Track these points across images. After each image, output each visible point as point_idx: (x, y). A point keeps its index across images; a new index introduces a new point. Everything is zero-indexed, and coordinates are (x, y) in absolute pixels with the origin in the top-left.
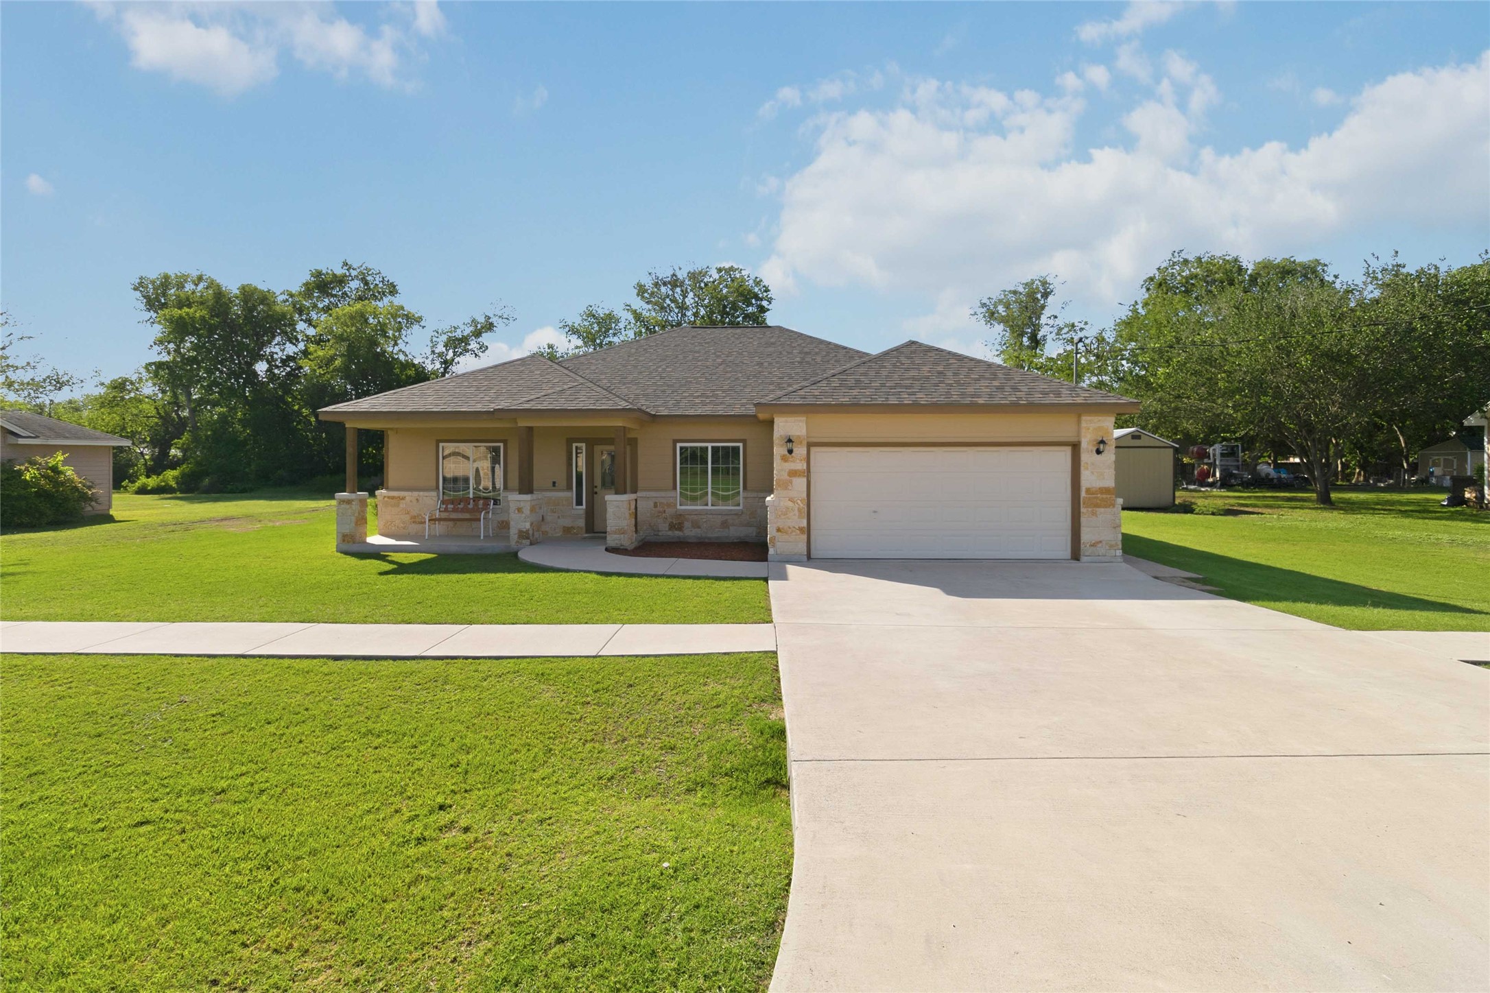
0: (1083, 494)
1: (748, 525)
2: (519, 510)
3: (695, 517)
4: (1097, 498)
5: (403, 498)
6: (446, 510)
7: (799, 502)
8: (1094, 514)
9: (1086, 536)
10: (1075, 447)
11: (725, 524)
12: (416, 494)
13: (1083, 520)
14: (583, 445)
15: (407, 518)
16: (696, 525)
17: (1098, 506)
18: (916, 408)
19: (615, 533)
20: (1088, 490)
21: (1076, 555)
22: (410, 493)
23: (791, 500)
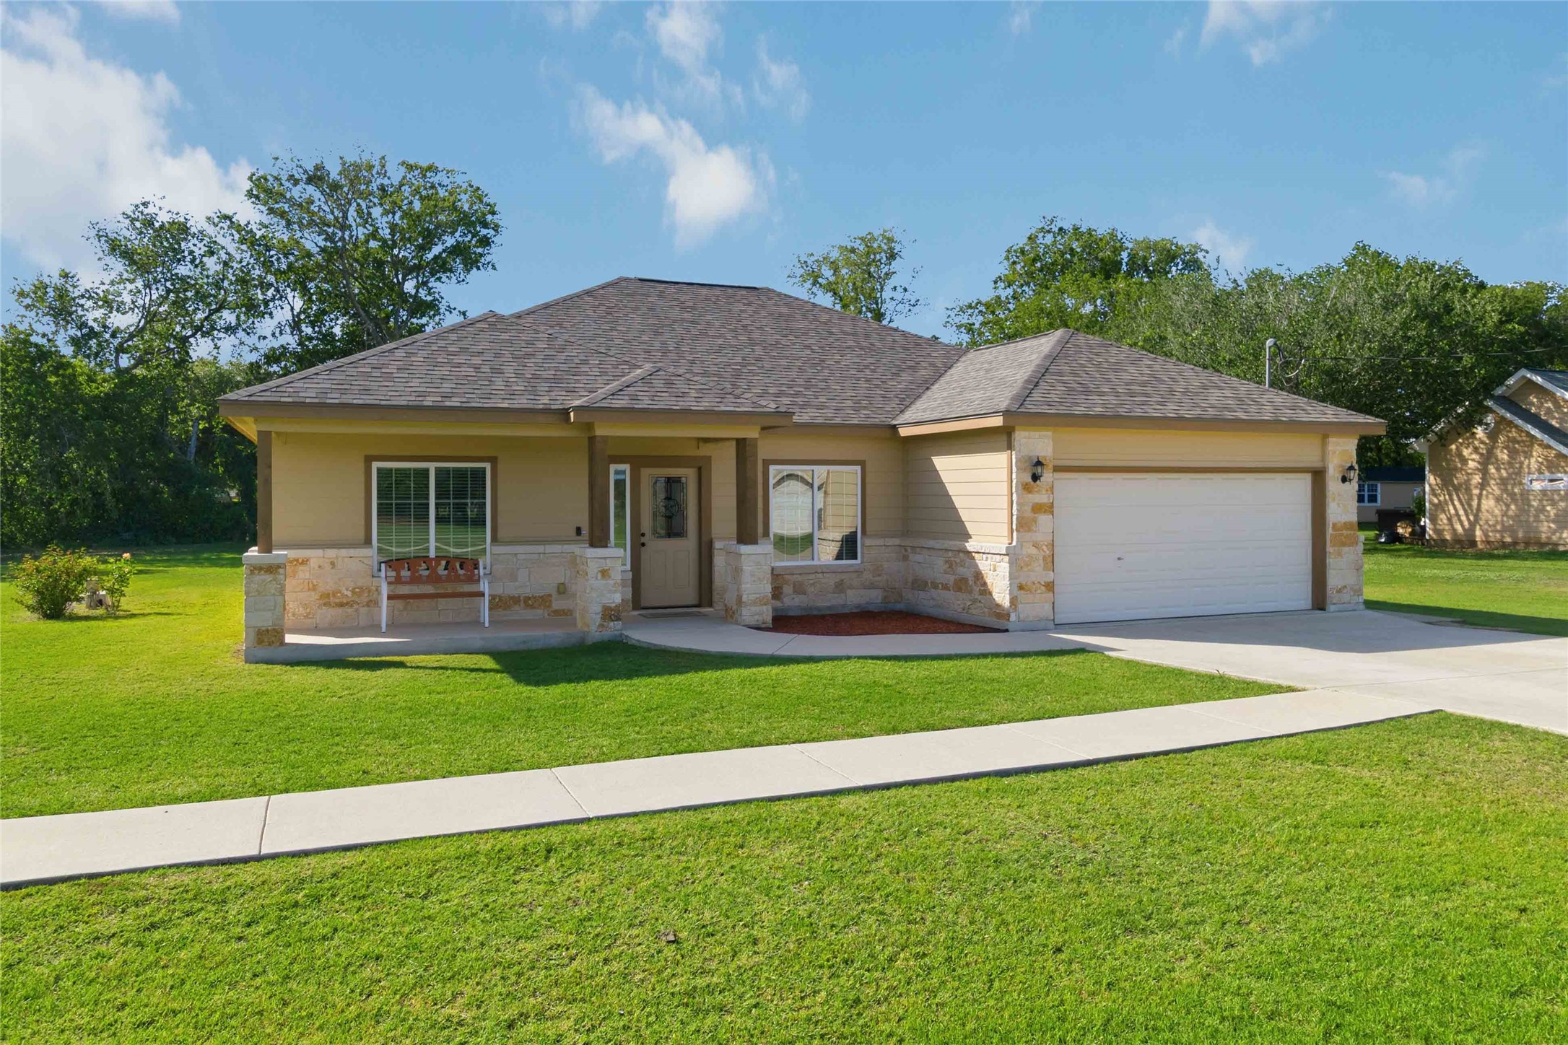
0: (1330, 531)
1: (872, 586)
2: (605, 573)
3: (799, 578)
4: (1342, 535)
5: (305, 562)
6: (398, 580)
7: (1044, 547)
8: (1340, 554)
9: (1334, 580)
10: (1318, 475)
11: (840, 587)
12: (331, 553)
13: (1330, 561)
14: (627, 467)
15: (314, 596)
16: (799, 589)
17: (1344, 544)
18: (1178, 423)
19: (754, 603)
20: (1334, 525)
21: (1319, 602)
22: (319, 552)
23: (1035, 545)
